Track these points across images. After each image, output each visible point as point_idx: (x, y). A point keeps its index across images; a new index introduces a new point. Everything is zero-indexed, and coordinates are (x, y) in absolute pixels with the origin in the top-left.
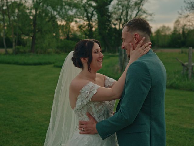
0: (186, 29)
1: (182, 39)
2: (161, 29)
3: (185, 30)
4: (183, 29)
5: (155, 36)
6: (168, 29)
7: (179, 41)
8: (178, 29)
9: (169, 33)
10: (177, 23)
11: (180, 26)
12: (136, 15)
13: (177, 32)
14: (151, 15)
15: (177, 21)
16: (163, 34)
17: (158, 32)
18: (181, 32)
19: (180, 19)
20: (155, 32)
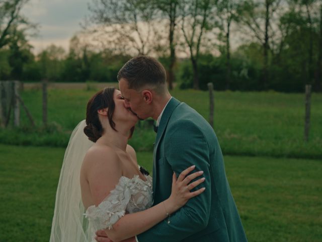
0: (89, 51)
1: (84, 66)
2: (49, 51)
3: (87, 53)
4: (85, 51)
5: (39, 62)
6: (61, 50)
7: (79, 70)
8: (76, 52)
9: (61, 57)
10: (75, 42)
11: (79, 46)
12: (9, 26)
13: (75, 55)
14: (34, 26)
15: (75, 39)
16: (51, 58)
17: (44, 55)
18: (81, 55)
19: (78, 36)
20: (39, 56)
